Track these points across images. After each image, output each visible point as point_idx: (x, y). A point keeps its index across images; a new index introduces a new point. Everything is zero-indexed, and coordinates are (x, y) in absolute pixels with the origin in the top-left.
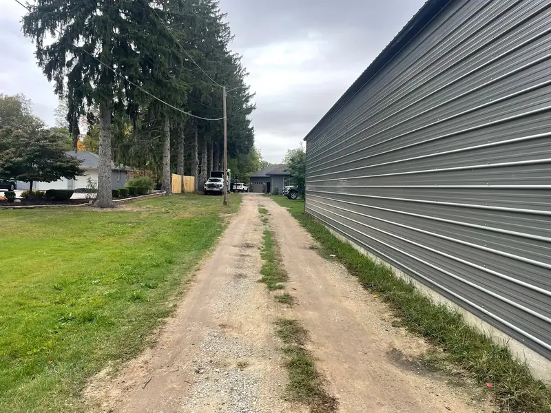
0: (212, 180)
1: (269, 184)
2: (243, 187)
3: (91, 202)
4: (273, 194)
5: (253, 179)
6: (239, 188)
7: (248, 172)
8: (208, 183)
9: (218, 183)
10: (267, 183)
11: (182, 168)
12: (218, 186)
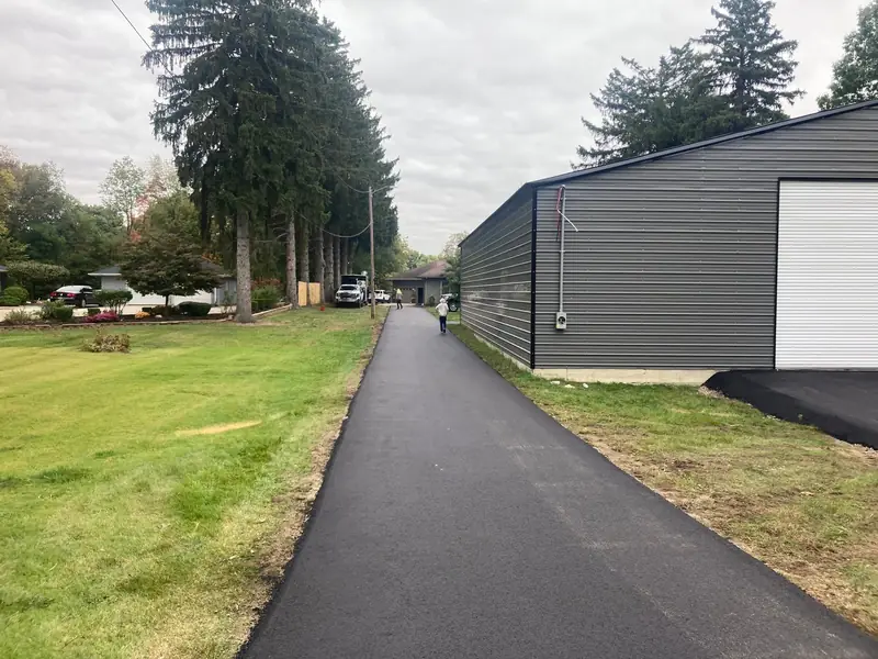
0: (344, 288)
1: (421, 292)
2: (383, 295)
3: (230, 317)
4: (427, 305)
5: (397, 283)
6: (378, 297)
7: (390, 272)
8: (339, 292)
9: (354, 292)
10: (418, 289)
11: (307, 273)
12: (354, 296)
